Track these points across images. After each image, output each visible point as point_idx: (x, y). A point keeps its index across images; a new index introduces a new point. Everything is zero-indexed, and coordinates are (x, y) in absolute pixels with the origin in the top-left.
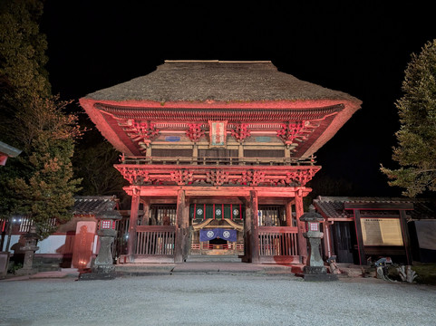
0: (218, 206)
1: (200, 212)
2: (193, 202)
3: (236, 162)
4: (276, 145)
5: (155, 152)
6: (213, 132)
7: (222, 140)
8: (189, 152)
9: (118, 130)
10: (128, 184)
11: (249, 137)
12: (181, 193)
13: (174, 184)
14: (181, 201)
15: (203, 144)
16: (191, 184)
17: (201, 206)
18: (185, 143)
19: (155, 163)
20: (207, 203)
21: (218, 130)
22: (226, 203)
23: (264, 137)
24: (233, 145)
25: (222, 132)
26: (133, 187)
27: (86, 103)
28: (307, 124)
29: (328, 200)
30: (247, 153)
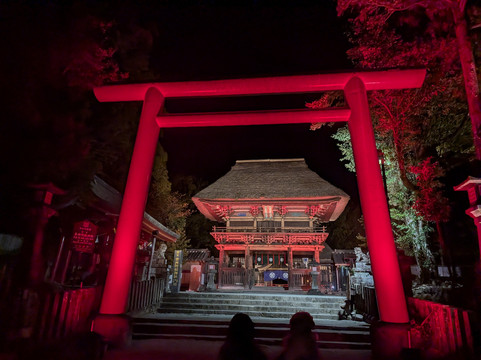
0: (271, 256)
1: (259, 259)
2: (254, 254)
3: (280, 230)
4: (304, 219)
5: (232, 223)
6: (265, 211)
7: (271, 216)
8: (251, 223)
9: (209, 210)
10: (217, 243)
11: (288, 214)
12: (248, 248)
13: (242, 243)
14: (247, 253)
15: (260, 218)
16: (252, 243)
17: (260, 256)
18: (249, 218)
19: (232, 231)
20: (265, 255)
21: (268, 210)
22: (276, 254)
23: (298, 214)
24: (278, 219)
25: (270, 212)
26: (221, 245)
28: (321, 206)
29: (340, 252)
30: (287, 224)
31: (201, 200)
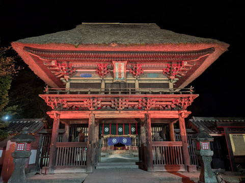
0: (120, 125)
1: (107, 130)
2: (101, 123)
3: (134, 92)
4: (163, 79)
5: (72, 85)
6: (116, 70)
7: (123, 76)
8: (99, 85)
9: (44, 69)
10: (51, 109)
11: (142, 74)
12: (92, 116)
13: (86, 109)
14: (92, 122)
15: (109, 79)
16: (99, 109)
17: (107, 125)
18: (96, 79)
19: (71, 93)
20: (112, 124)
21: (120, 68)
22: (126, 124)
23: (154, 73)
24: (131, 80)
25: (123, 70)
26: (54, 112)
27: (18, 47)
28: (185, 64)
29: (199, 119)
30: (141, 85)
31: (27, 48)
